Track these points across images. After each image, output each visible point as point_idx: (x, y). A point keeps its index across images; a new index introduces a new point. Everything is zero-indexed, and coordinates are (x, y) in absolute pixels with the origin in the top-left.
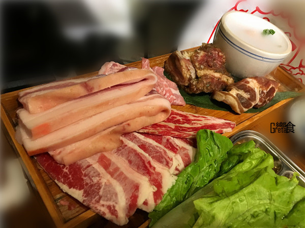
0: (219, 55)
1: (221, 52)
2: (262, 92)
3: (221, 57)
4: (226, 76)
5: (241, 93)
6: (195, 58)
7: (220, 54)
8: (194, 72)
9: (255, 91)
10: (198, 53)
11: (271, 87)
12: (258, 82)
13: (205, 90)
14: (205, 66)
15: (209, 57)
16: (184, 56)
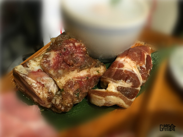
0: (75, 47)
1: (76, 41)
2: (141, 68)
3: (79, 47)
4: (95, 69)
5: (121, 84)
6: (46, 65)
7: (76, 44)
8: (53, 83)
9: (135, 74)
10: (48, 56)
11: (146, 57)
12: (132, 60)
13: (77, 101)
14: (64, 69)
15: (64, 54)
16: (30, 69)
